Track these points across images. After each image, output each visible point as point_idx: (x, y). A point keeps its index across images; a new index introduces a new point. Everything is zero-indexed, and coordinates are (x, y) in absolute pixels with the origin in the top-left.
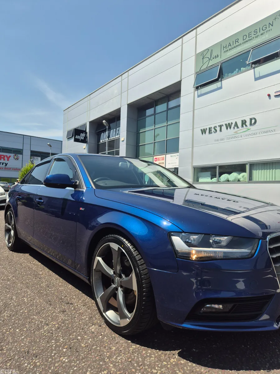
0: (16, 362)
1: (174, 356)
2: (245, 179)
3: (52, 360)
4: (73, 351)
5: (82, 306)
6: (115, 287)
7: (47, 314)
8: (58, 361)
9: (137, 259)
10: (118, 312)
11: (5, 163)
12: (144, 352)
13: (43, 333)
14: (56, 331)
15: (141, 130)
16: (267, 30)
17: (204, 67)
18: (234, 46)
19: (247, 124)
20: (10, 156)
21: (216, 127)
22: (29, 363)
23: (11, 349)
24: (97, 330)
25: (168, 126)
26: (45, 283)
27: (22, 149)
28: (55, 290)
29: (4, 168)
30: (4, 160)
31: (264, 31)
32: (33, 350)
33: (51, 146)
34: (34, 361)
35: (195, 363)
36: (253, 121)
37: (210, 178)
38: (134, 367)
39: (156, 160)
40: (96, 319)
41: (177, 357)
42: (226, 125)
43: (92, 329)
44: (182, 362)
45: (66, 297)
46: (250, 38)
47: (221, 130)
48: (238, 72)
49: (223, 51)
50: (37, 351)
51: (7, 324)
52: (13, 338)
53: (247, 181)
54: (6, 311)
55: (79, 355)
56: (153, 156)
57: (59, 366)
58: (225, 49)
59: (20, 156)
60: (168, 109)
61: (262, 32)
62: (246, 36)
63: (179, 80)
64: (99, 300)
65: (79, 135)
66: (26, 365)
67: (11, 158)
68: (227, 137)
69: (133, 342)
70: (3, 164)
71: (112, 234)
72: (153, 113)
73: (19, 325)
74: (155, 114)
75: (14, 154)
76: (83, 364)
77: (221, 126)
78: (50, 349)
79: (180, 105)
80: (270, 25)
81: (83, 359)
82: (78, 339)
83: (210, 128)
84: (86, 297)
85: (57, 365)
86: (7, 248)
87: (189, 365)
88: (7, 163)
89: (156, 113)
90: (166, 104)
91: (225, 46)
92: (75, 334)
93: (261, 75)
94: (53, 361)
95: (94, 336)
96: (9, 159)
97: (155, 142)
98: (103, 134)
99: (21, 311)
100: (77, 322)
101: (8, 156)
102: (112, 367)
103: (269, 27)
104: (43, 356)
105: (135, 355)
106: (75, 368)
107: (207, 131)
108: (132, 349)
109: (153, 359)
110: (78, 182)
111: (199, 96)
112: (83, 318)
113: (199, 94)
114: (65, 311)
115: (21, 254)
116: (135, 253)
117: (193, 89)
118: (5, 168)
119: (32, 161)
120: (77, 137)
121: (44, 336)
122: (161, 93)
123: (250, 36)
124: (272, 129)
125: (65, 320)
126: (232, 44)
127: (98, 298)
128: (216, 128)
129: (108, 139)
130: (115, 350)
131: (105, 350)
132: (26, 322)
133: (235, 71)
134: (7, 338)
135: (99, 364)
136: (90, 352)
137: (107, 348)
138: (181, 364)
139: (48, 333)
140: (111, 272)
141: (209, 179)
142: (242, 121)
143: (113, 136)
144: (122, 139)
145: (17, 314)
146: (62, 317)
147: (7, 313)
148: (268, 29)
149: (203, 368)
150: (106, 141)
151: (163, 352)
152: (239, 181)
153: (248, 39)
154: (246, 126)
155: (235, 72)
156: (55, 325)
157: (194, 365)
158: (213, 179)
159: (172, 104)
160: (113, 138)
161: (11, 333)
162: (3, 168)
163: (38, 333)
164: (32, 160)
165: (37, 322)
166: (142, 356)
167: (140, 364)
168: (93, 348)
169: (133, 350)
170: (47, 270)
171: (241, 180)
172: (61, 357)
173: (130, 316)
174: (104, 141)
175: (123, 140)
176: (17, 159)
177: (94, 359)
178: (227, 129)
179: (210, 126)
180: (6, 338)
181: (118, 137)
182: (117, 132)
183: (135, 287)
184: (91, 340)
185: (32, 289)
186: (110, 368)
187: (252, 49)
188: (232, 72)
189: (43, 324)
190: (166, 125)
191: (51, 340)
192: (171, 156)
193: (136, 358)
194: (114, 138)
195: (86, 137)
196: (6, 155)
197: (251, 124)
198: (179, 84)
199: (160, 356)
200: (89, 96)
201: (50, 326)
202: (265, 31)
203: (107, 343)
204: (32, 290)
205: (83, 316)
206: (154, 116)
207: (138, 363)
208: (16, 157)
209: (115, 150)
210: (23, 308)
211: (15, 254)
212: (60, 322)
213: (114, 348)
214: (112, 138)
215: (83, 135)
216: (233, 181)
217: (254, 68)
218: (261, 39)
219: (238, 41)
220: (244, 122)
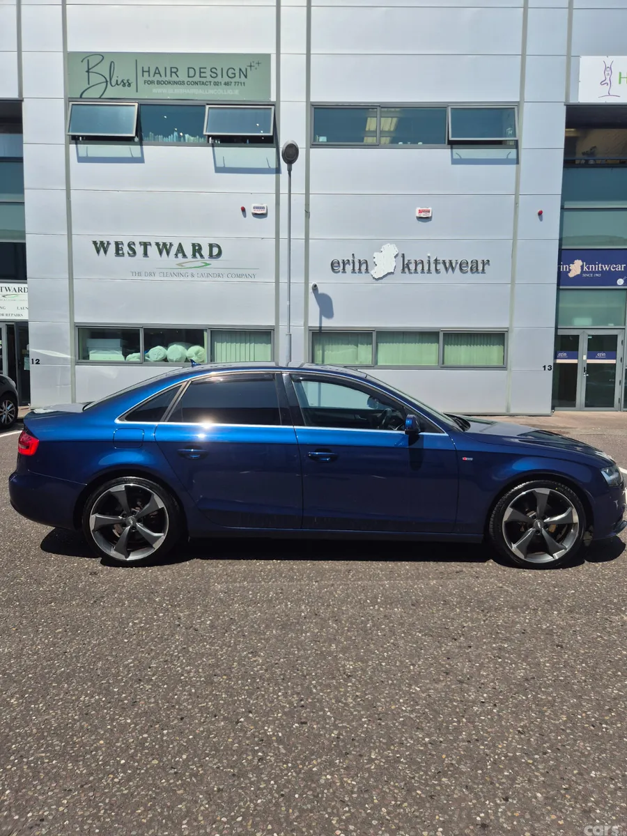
2: (202, 357)
6: (534, 531)
16: (235, 80)
18: (167, 79)
19: (203, 253)
21: (134, 244)
31: (231, 80)
36: (215, 251)
37: (121, 353)
42: (158, 244)
46: (203, 80)
47: (146, 254)
48: (178, 139)
49: (141, 78)
58: (147, 77)
61: (226, 78)
62: (193, 70)
68: (161, 270)
77: (145, 245)
80: (242, 73)
83: (117, 244)
91: (146, 69)
93: (227, 165)
103: (240, 77)
107: (112, 249)
111: (81, 160)
113: (82, 154)
123: (202, 75)
126: (162, 73)
128: (133, 246)
133: (171, 136)
141: (117, 354)
142: (194, 245)
148: (238, 79)
152: (187, 361)
153: (197, 78)
154: (202, 256)
155: (172, 138)
158: (129, 356)
171: (193, 359)
173: (566, 547)
178: (160, 253)
179: (117, 239)
183: (576, 520)
187: (208, 104)
188: (166, 135)
197: (211, 256)
198: (12, 105)
216: (176, 361)
217: (213, 146)
218: (225, 93)
219: (177, 73)
220: (197, 249)
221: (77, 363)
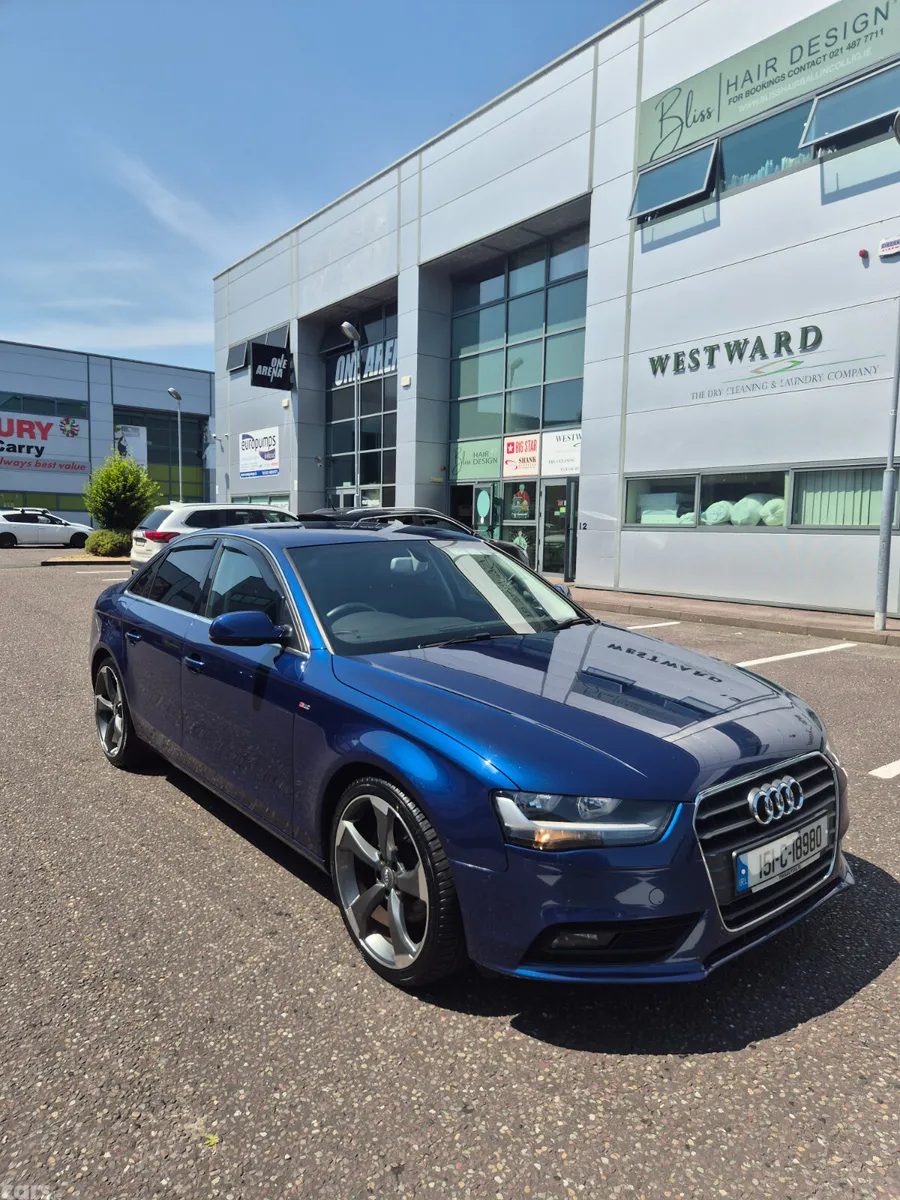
0: (192, 1039)
1: (503, 1027)
2: (780, 518)
3: (262, 1034)
4: (301, 1016)
5: (311, 920)
6: (383, 889)
7: (238, 939)
8: (274, 1037)
9: (429, 838)
10: (390, 936)
11: (37, 448)
12: (443, 1019)
13: (237, 981)
14: (263, 975)
15: (463, 350)
16: (867, 32)
17: (665, 150)
18: (760, 83)
19: (791, 345)
20: (50, 425)
21: (697, 351)
22: (217, 1042)
23: (175, 1014)
24: (348, 974)
25: (548, 341)
26: (221, 861)
27: (86, 399)
28: (247, 881)
29: (33, 464)
30: (32, 436)
31: (858, 36)
32: (221, 1016)
33: (179, 398)
34: (226, 1036)
35: (540, 1039)
36: (812, 337)
37: (675, 512)
38: (422, 1048)
39: (511, 448)
40: (344, 949)
41: (507, 1028)
42: (728, 345)
43: (337, 972)
44: (517, 1038)
45: (273, 897)
46: (813, 58)
47: (711, 363)
48: (771, 170)
49: (725, 99)
50: (228, 1017)
51: (156, 962)
52: (175, 992)
53: (785, 525)
54: (145, 932)
55: (314, 1025)
56: (503, 435)
57: (276, 1044)
58: (733, 93)
59: (82, 424)
60: (549, 284)
61: (852, 37)
62: (799, 49)
63: (583, 190)
64: (349, 912)
65: (269, 365)
66: (212, 1043)
67: (55, 430)
68: (731, 384)
69: (422, 998)
70: (29, 452)
71: (374, 777)
72: (501, 294)
73: (182, 964)
74: (507, 299)
75: (62, 419)
76: (323, 1042)
77: (711, 350)
78: (254, 1012)
79: (586, 272)
80: (879, 15)
81: (323, 1031)
82: (309, 994)
83: (677, 356)
84: (319, 897)
85: (271, 1043)
86: (106, 759)
87: (529, 1045)
88: (43, 448)
89: (511, 295)
90: (542, 264)
91: (732, 81)
92: (301, 982)
93: (842, 186)
94: (264, 1037)
95: (341, 986)
96: (49, 433)
97: (510, 392)
98: (342, 358)
99: (180, 933)
100: (304, 957)
101: (44, 425)
102: (380, 1047)
103: (875, 23)
104: (243, 1026)
105: (426, 1024)
106: (308, 1050)
107: (671, 364)
108: (419, 1012)
109: (460, 1031)
110: (291, 630)
111: (646, 248)
112: (316, 947)
113: (648, 240)
114: (276, 933)
115: (146, 778)
116: (424, 825)
117: (628, 226)
118: (37, 464)
119: (121, 439)
120: (262, 370)
121: (238, 986)
122: (527, 230)
123: (813, 50)
124: (869, 364)
125: (278, 952)
126: (754, 78)
127: (348, 907)
128: (696, 356)
129: (359, 378)
130: (386, 1015)
131: (365, 1015)
132: (196, 957)
133: (763, 168)
134: (163, 992)
135: (354, 1042)
136: (335, 1020)
137: (368, 1011)
138: (515, 1041)
139: (245, 981)
140: (374, 856)
141: (671, 514)
142: (779, 336)
143: (377, 366)
144: (403, 381)
145: (172, 940)
146: (270, 945)
147: (149, 937)
148: (871, 28)
149: (556, 1049)
150: (353, 382)
151: (482, 1018)
152: (761, 523)
153: (806, 59)
154: (789, 351)
155: (763, 171)
156: (257, 963)
157: (540, 1043)
158: (683, 516)
159: (563, 264)
160: (376, 373)
161: (167, 980)
162: (29, 464)
163: (225, 980)
164: (119, 435)
165: (218, 957)
166: (438, 1027)
167: (434, 1041)
168: (342, 1010)
169: (421, 1015)
170: (219, 825)
171: (768, 520)
172: (278, 1028)
173: (414, 950)
174: (348, 383)
175: (408, 383)
176: (73, 433)
177: (344, 1033)
178: (731, 358)
179: (679, 349)
180: (160, 992)
181: (391, 372)
182: (388, 355)
183: (424, 895)
184: (335, 994)
185: (194, 878)
186: (376, 1048)
187: (818, 95)
188: (754, 171)
189: (232, 962)
190: (543, 336)
191: (255, 996)
192: (558, 439)
193: (426, 1030)
194: (378, 375)
195: (288, 371)
196: (38, 421)
197: (804, 347)
198: (583, 203)
199: (474, 1026)
200: (294, 234)
201: (248, 965)
202: (861, 35)
203: (370, 1000)
204: (193, 881)
205: (317, 944)
206: (503, 306)
207: (429, 1040)
208: (68, 427)
209: (382, 413)
210: (182, 926)
211: (131, 777)
212: (267, 956)
213: (384, 1011)
214: (371, 373)
215: (279, 363)
216: (742, 524)
217: (822, 161)
218: (848, 62)
219: (775, 66)
220: (783, 340)
221: (624, 528)
